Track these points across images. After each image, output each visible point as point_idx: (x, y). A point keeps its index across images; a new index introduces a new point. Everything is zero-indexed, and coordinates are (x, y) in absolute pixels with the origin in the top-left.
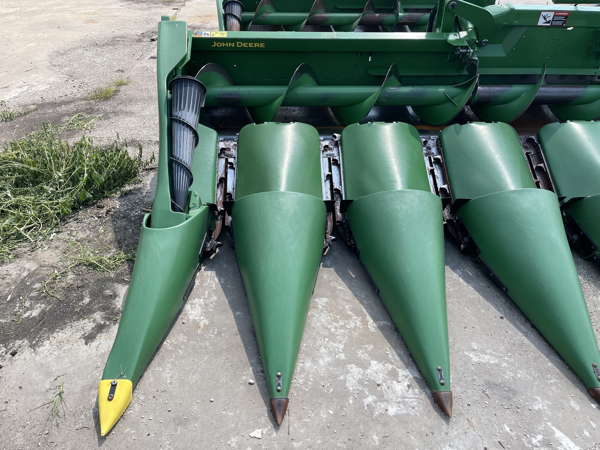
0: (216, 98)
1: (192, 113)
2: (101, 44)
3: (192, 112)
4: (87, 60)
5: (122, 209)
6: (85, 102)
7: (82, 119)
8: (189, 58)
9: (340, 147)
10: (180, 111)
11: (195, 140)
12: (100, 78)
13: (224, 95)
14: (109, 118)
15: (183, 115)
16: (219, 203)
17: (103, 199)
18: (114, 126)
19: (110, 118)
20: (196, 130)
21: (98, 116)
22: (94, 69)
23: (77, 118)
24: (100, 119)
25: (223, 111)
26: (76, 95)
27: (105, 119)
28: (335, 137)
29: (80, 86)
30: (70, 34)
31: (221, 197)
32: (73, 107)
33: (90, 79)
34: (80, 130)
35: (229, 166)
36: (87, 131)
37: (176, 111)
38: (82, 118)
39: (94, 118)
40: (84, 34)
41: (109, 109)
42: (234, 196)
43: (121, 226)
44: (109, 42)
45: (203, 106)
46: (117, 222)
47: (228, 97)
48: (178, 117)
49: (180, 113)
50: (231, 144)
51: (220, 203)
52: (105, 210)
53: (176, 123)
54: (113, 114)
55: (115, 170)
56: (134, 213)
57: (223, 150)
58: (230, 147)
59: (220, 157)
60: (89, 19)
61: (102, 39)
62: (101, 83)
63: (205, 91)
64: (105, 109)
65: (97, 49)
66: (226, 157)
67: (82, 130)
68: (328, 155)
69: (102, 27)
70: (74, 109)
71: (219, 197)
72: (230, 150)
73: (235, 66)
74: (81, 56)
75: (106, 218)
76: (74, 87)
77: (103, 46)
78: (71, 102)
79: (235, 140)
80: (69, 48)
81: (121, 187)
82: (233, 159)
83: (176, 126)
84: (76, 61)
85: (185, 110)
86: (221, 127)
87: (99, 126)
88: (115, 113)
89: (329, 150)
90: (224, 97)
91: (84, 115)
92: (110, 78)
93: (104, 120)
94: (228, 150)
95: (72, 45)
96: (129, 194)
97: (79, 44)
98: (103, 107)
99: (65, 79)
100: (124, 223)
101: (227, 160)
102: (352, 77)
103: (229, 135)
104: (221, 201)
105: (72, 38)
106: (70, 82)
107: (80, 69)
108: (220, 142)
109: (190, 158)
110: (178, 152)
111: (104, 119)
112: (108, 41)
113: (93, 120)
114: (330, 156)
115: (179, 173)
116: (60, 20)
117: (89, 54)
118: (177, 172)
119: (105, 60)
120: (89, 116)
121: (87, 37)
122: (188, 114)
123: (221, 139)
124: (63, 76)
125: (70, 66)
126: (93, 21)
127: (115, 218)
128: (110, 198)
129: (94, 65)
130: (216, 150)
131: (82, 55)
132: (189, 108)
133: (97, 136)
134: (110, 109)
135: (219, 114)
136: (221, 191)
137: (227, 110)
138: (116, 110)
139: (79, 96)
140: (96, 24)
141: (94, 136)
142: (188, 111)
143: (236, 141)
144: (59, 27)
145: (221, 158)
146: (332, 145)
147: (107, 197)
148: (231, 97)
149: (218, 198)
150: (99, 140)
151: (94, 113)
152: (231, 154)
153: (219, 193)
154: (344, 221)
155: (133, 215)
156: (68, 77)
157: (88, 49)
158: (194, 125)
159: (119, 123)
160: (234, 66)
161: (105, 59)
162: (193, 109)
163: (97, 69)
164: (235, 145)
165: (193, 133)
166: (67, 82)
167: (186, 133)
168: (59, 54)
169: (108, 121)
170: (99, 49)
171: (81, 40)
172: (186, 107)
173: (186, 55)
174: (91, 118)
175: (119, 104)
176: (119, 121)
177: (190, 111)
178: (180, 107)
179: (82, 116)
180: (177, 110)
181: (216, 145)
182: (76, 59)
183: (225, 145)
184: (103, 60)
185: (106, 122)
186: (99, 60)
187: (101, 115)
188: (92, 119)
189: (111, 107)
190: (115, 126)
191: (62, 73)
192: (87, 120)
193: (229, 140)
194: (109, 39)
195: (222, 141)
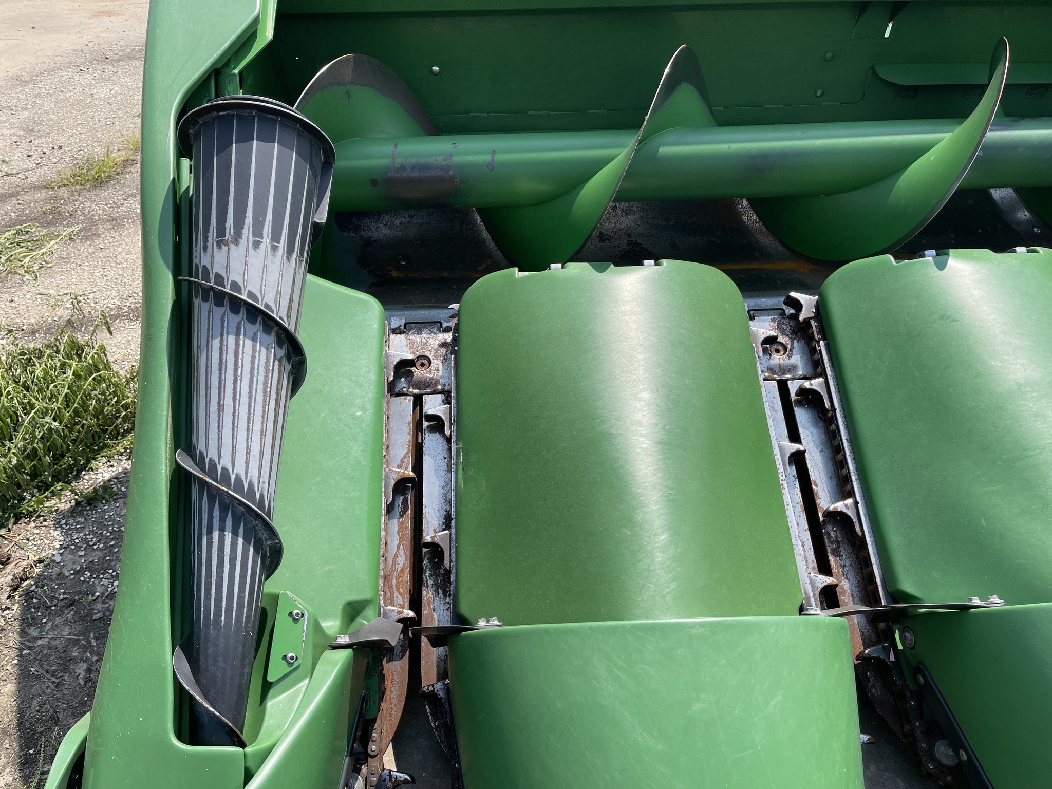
0: (374, 182)
1: (274, 256)
2: (117, 57)
3: (275, 248)
4: (76, 93)
5: (70, 566)
6: (44, 194)
7: (24, 241)
8: (267, 32)
9: (822, 342)
10: (219, 247)
11: (288, 367)
12: (97, 131)
13: (403, 168)
14: (94, 234)
15: (233, 264)
16: (394, 582)
17: (15, 523)
18: (105, 257)
19: (99, 236)
20: (292, 329)
21: (69, 230)
22: (87, 112)
23: (12, 237)
24: (70, 239)
25: (398, 222)
26: (27, 178)
27: (86, 238)
28: (797, 305)
29: (44, 153)
30: (54, 41)
31: (402, 552)
32: (11, 210)
33: (72, 135)
34: (11, 273)
35: (428, 427)
36: (27, 277)
37: (205, 248)
38: (27, 236)
39: (58, 236)
40: (85, 37)
41: (100, 212)
42: (453, 556)
43: (50, 648)
44: (134, 52)
45: (322, 216)
46: (42, 627)
47: (416, 174)
48: (212, 277)
49: (220, 256)
50: (431, 341)
51: (398, 578)
52: (10, 577)
53: (205, 299)
54: (109, 226)
55: (56, 424)
56: (105, 582)
57: (404, 367)
58: (427, 354)
59: (393, 391)
60: (102, 9)
61: (121, 46)
62: (95, 145)
63: (329, 157)
64: (89, 212)
65: (104, 67)
66: (416, 391)
67: (16, 273)
68: (777, 370)
69: (127, 22)
70: (13, 214)
71: (396, 556)
72: (430, 363)
73: (436, 69)
74: (65, 84)
75: (7, 608)
76: (29, 156)
77: (118, 61)
78: (11, 196)
79: (445, 325)
80: (44, 68)
81: (84, 469)
82: (440, 397)
83: (204, 315)
84: (51, 95)
85: (243, 242)
86: (395, 274)
87: (64, 260)
88: (114, 222)
89: (777, 351)
90: (405, 174)
91: (33, 231)
92: (119, 131)
93: (81, 242)
94: (423, 365)
95: (52, 63)
96: (104, 498)
97: (68, 60)
98: (87, 205)
99: (15, 139)
100: (66, 632)
101: (418, 401)
102: (819, 93)
103: (423, 307)
104: (402, 571)
105: (56, 48)
106: (24, 144)
107: (54, 114)
108: (393, 336)
109: (267, 457)
110: (213, 435)
111: (81, 239)
112: (134, 50)
113: (53, 242)
114: (784, 374)
115: (216, 535)
116: (41, 14)
117: (86, 79)
118: (205, 531)
119: (116, 91)
120: (45, 231)
121: (90, 44)
122: (257, 258)
123: (395, 323)
124: (13, 131)
125: (33, 107)
126: (109, 14)
127: (37, 609)
128: (39, 516)
129: (90, 102)
130: (382, 367)
131: (69, 81)
132: (258, 232)
133: (52, 292)
134: (104, 210)
135: (387, 232)
136: (401, 525)
137: (411, 216)
138: (117, 212)
139: (34, 178)
140: (113, 19)
141: (42, 291)
142: (256, 244)
143: (447, 330)
144: (33, 28)
145: (399, 395)
146: (784, 334)
147: (30, 514)
148: (428, 174)
149: (390, 562)
150: (52, 302)
151: (61, 223)
152: (431, 379)
153: (394, 541)
154: (892, 658)
155: (103, 594)
156: (22, 133)
157: (85, 69)
158: (285, 303)
159: (120, 249)
160: (431, 71)
161: (116, 89)
162: (276, 237)
163: (95, 112)
164: (444, 345)
165: (280, 343)
166: (15, 146)
167: (247, 345)
168: (18, 82)
169: (90, 245)
170: (110, 67)
171: (75, 51)
172: (245, 231)
173: (256, 21)
174: (50, 237)
175: (129, 196)
176: (120, 245)
177: (263, 246)
178: (221, 231)
179: (27, 232)
180: (209, 244)
181: (381, 349)
182: (51, 92)
183: (411, 346)
184: (113, 92)
185: (85, 248)
186: (102, 92)
187: (76, 229)
188: (51, 240)
189: (106, 205)
190: (105, 260)
191: (10, 125)
192: (38, 243)
193: (424, 327)
194: (136, 46)
195: (400, 333)
